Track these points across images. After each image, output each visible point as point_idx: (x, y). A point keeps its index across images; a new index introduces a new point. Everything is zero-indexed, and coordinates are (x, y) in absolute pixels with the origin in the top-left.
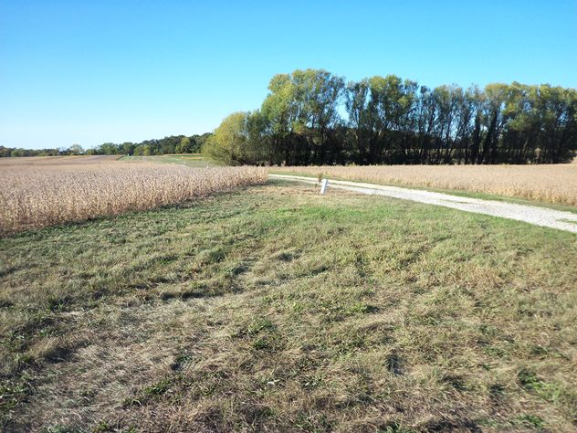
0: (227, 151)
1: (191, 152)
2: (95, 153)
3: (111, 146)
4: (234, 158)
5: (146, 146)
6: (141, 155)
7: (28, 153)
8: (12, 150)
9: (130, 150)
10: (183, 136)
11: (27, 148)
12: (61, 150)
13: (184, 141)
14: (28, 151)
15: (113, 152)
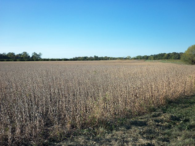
0: (190, 59)
1: (168, 59)
2: (135, 59)
3: (140, 56)
4: (193, 61)
5: (152, 57)
6: (150, 60)
7: (114, 59)
8: (110, 57)
9: (146, 58)
10: (165, 53)
11: (114, 57)
12: (124, 58)
13: (165, 55)
14: (114, 58)
15: (141, 59)
